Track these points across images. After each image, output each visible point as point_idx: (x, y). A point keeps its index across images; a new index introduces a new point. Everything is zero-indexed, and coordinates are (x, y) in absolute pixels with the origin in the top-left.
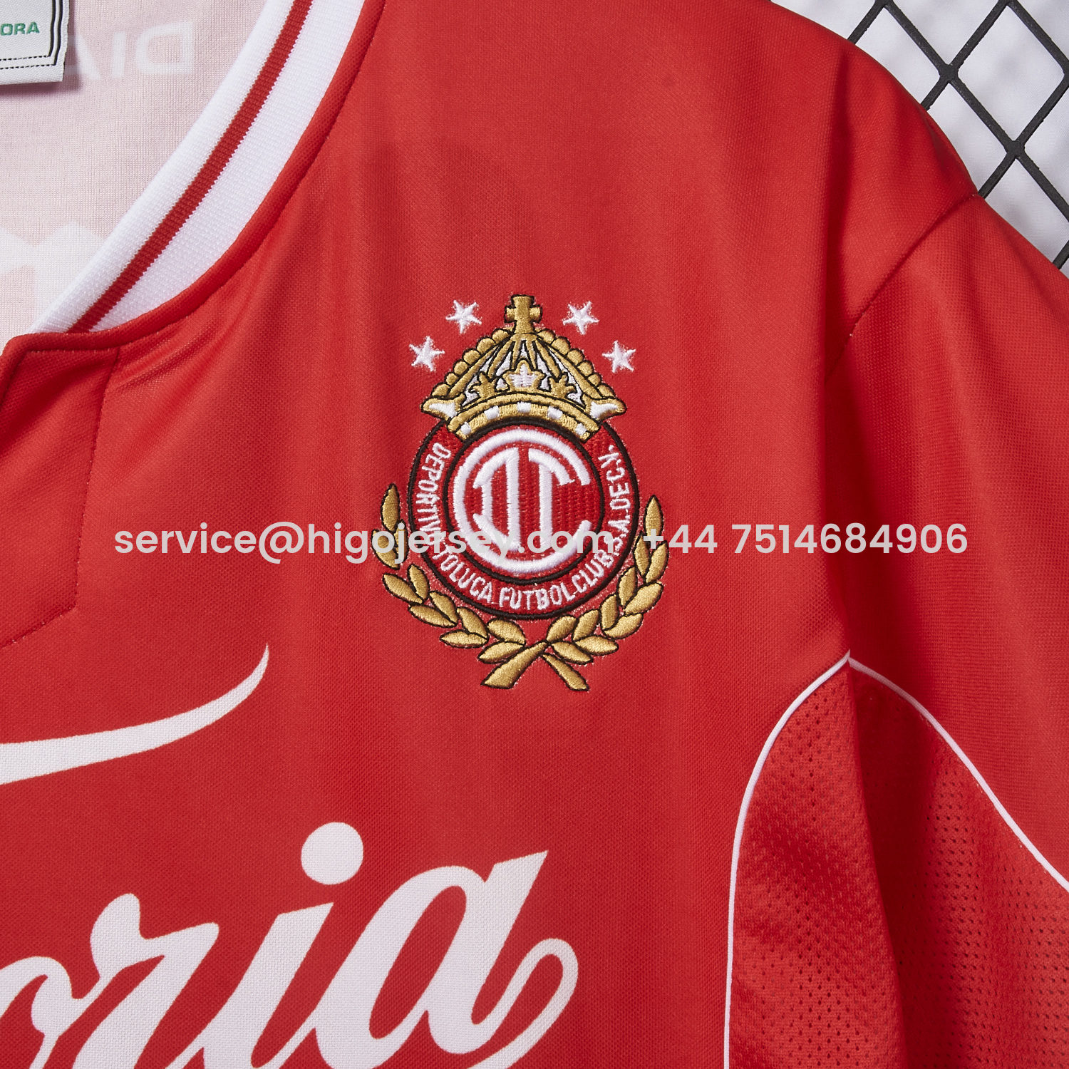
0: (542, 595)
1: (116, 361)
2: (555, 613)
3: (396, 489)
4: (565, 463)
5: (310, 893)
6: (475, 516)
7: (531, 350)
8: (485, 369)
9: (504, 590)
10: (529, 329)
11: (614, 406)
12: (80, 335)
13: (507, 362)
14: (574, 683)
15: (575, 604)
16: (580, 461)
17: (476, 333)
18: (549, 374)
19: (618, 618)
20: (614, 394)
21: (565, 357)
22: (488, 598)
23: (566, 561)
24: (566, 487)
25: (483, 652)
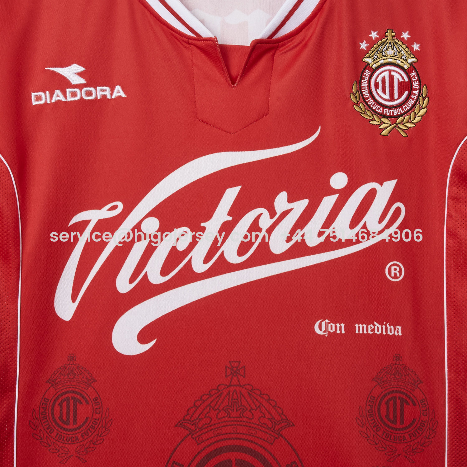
0: (395, 111)
1: (277, 47)
2: (398, 116)
3: (356, 82)
4: (401, 75)
5: (332, 191)
6: (377, 90)
7: (392, 44)
8: (379, 50)
9: (385, 110)
10: (392, 39)
11: (415, 60)
12: (270, 39)
13: (386, 48)
14: (404, 135)
15: (404, 114)
16: (405, 75)
17: (377, 40)
18: (397, 51)
19: (415, 118)
20: (415, 56)
21: (401, 46)
22: (381, 112)
23: (401, 102)
24: (401, 82)
25: (380, 126)
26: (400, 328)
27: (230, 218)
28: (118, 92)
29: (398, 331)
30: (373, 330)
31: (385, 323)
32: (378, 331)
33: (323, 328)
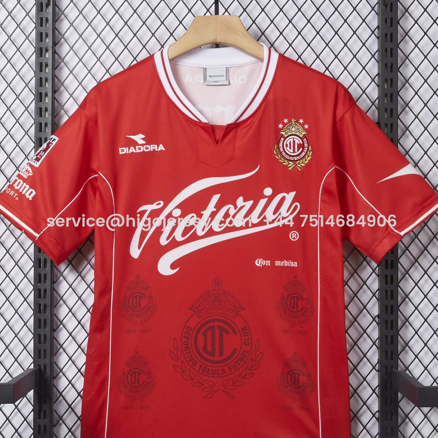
0: (296, 158)
1: (239, 126)
2: (297, 160)
3: (277, 144)
4: (299, 140)
5: (265, 197)
6: (287, 148)
7: (295, 125)
8: (288, 128)
9: (291, 157)
10: (294, 123)
11: (306, 133)
12: (235, 123)
13: (291, 127)
14: (300, 170)
15: (300, 159)
16: (301, 140)
17: (287, 123)
18: (297, 129)
19: (305, 161)
20: (305, 131)
21: (299, 126)
22: (289, 158)
23: (299, 154)
24: (299, 144)
25: (288, 166)
26: (296, 263)
27: (215, 210)
28: (161, 147)
29: (295, 264)
30: (284, 264)
31: (289, 260)
32: (286, 264)
33: (260, 263)
